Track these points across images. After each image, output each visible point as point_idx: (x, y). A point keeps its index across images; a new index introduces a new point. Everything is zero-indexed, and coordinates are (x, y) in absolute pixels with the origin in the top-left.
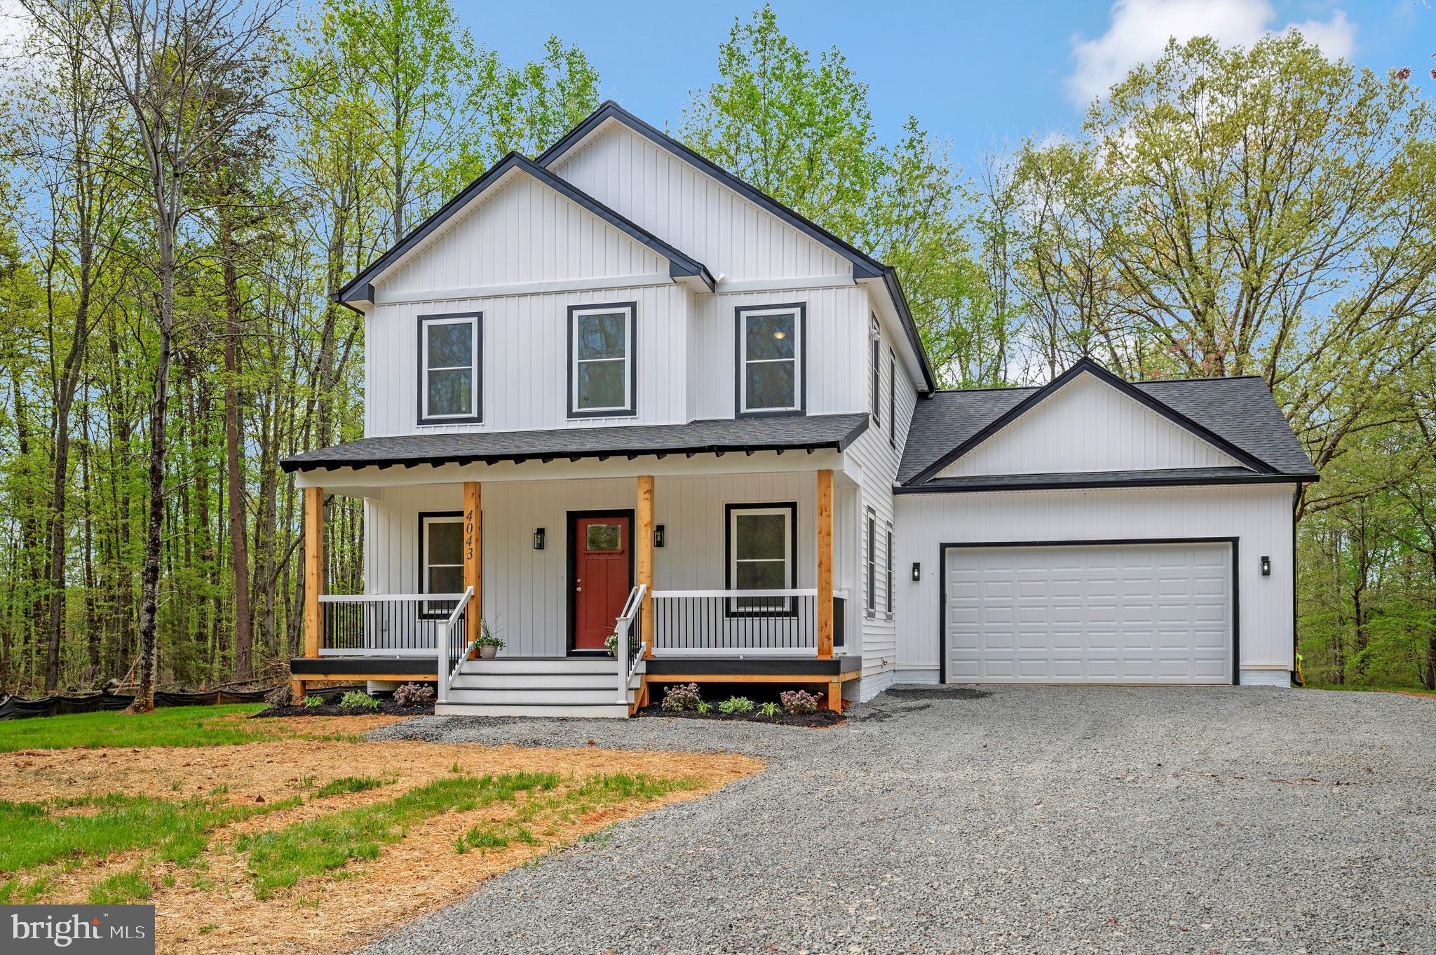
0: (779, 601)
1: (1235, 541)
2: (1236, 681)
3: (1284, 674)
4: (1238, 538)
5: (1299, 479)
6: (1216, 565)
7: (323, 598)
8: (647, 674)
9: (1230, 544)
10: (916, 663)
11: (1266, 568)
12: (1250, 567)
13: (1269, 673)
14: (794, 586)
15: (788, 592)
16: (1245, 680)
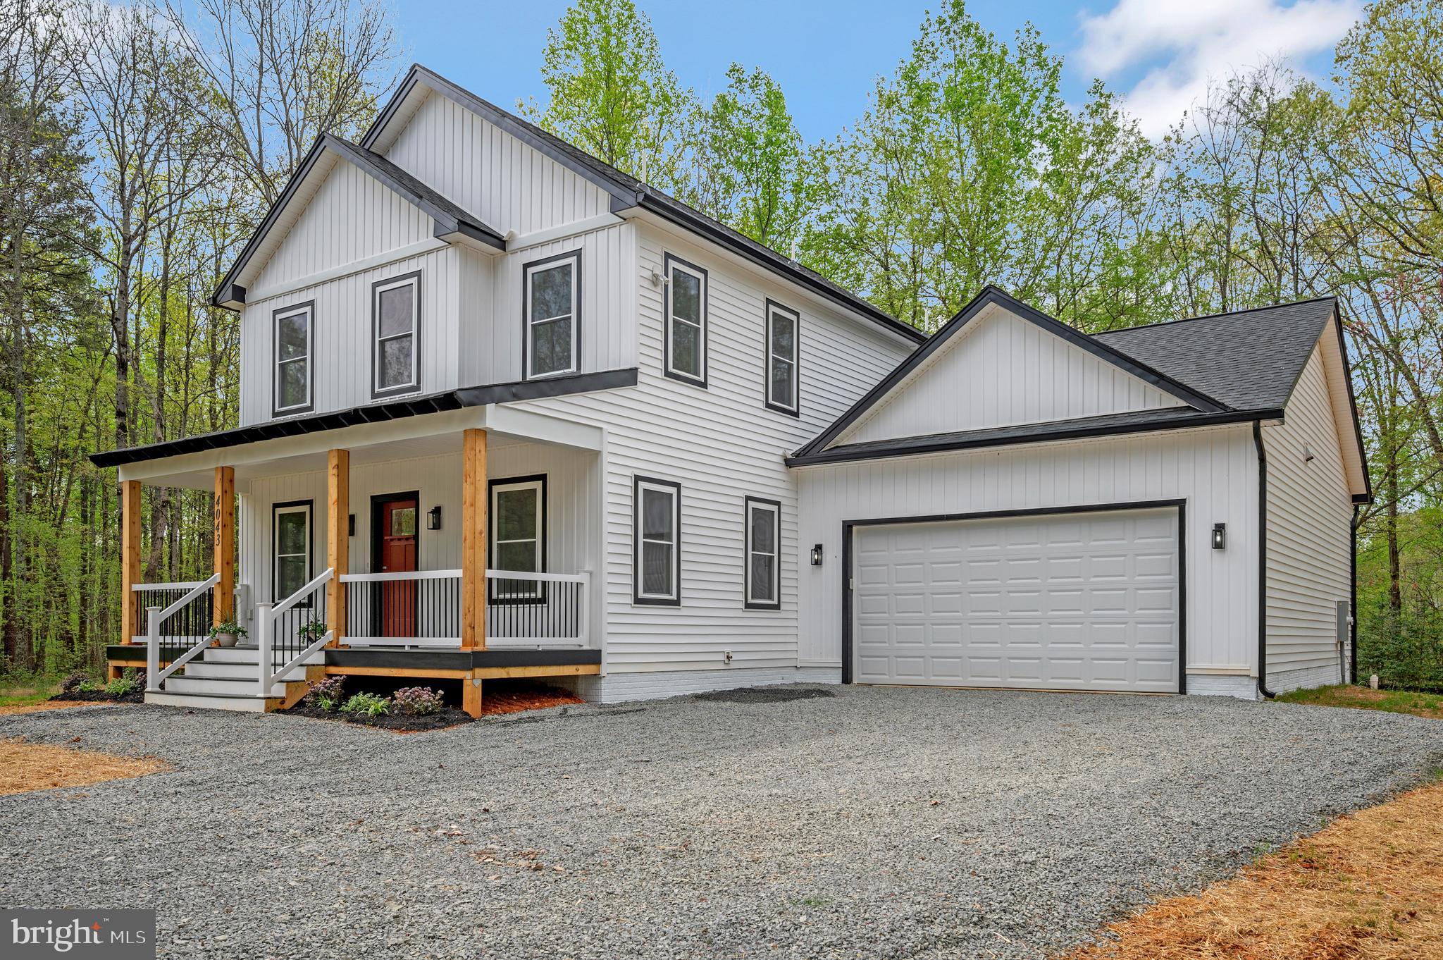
0: (531, 586)
1: (1181, 504)
2: (1183, 689)
3: (1245, 681)
4: (1184, 501)
5: (1257, 416)
6: (1161, 536)
7: (136, 587)
8: (326, 665)
9: (1176, 508)
10: (818, 659)
11: (1218, 538)
12: (1199, 536)
13: (1226, 679)
14: (544, 570)
15: (538, 576)
16: (1194, 688)
